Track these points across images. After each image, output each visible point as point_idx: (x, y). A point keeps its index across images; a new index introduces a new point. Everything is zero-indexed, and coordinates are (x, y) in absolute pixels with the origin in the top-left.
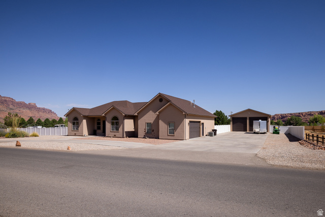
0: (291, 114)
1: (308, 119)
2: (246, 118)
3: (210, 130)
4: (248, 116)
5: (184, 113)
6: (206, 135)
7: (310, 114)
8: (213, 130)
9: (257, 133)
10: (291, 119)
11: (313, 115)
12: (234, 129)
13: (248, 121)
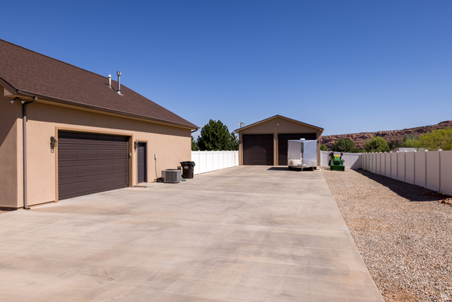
0: (336, 137)
1: (360, 144)
2: (271, 136)
3: (174, 165)
4: (276, 130)
5: (7, 93)
6: (159, 180)
7: (363, 136)
8: (183, 164)
9: (297, 169)
10: (340, 144)
11: (366, 138)
12: (247, 160)
13: (276, 143)
